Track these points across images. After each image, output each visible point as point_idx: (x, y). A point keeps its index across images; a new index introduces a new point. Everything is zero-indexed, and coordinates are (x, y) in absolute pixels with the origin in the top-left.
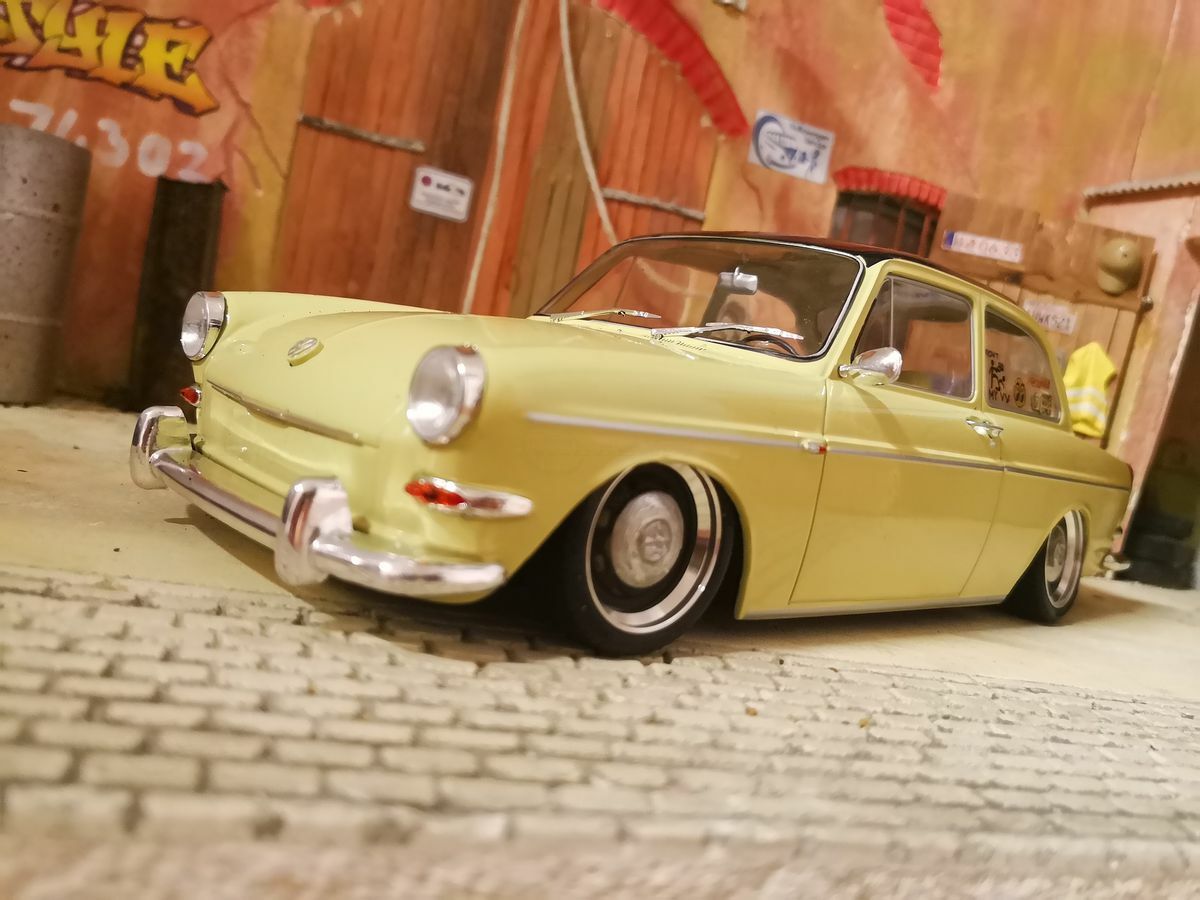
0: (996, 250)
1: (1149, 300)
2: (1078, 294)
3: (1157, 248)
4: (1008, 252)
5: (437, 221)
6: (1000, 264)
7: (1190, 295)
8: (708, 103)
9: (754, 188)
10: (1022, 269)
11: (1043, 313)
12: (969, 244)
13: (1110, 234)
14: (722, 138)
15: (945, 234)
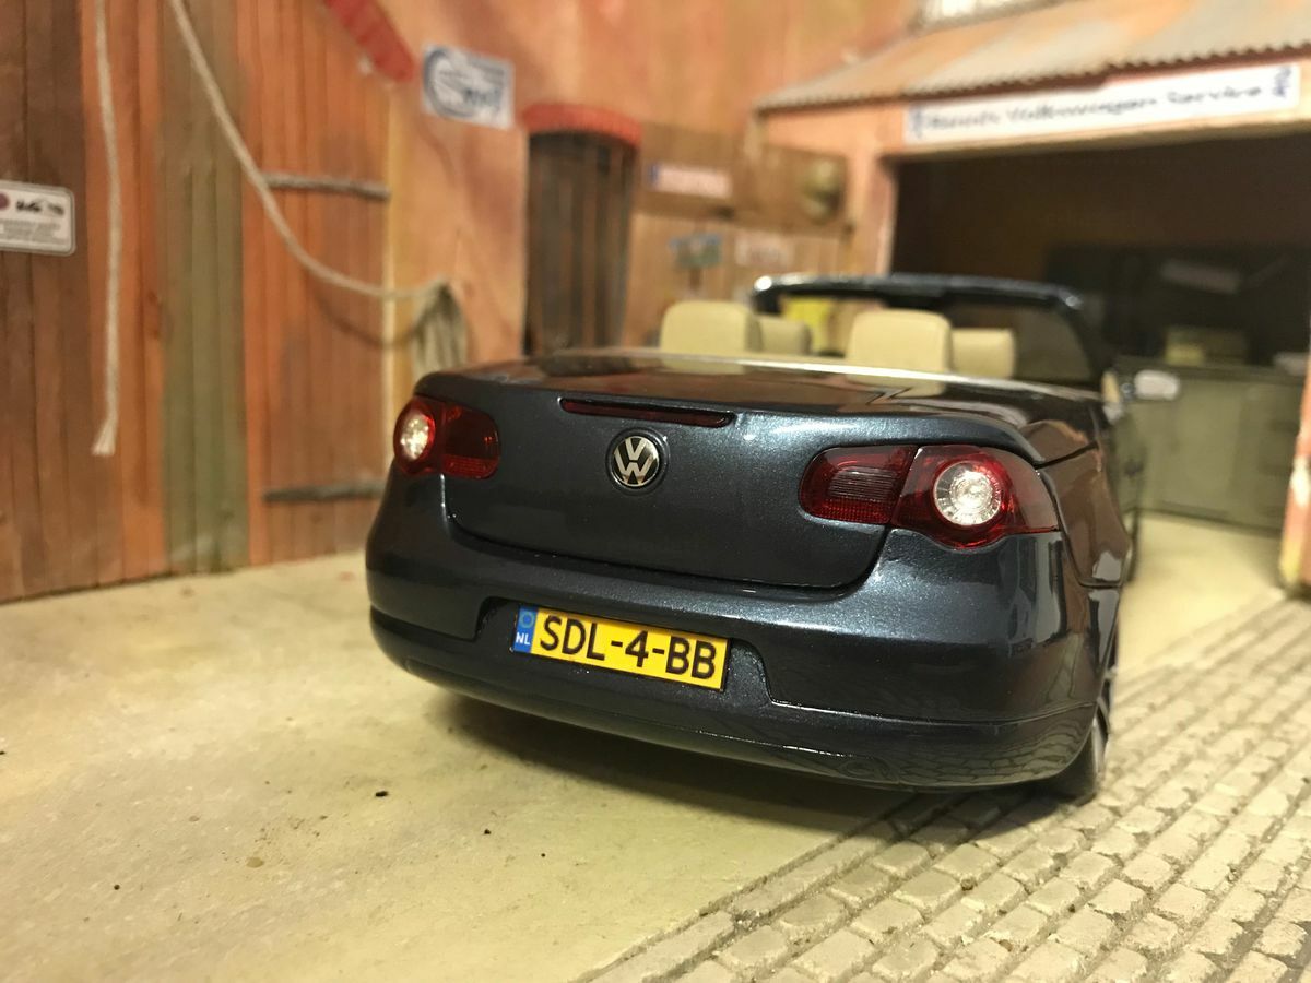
0: (701, 186)
1: (849, 221)
2: (787, 226)
3: (851, 166)
4: (712, 184)
5: (30, 258)
6: (708, 200)
8: (364, 40)
9: (438, 147)
10: (731, 203)
12: (678, 179)
13: (809, 156)
14: (389, 86)
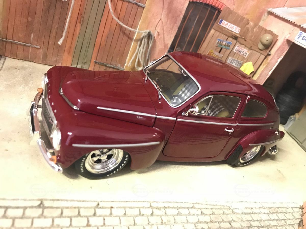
0: (233, 28)
1: (270, 53)
2: (251, 47)
3: (278, 38)
4: (236, 30)
6: (233, 32)
7: (282, 54)
10: (239, 36)
11: (241, 50)
12: (226, 24)
13: (266, 31)
15: (220, 19)
